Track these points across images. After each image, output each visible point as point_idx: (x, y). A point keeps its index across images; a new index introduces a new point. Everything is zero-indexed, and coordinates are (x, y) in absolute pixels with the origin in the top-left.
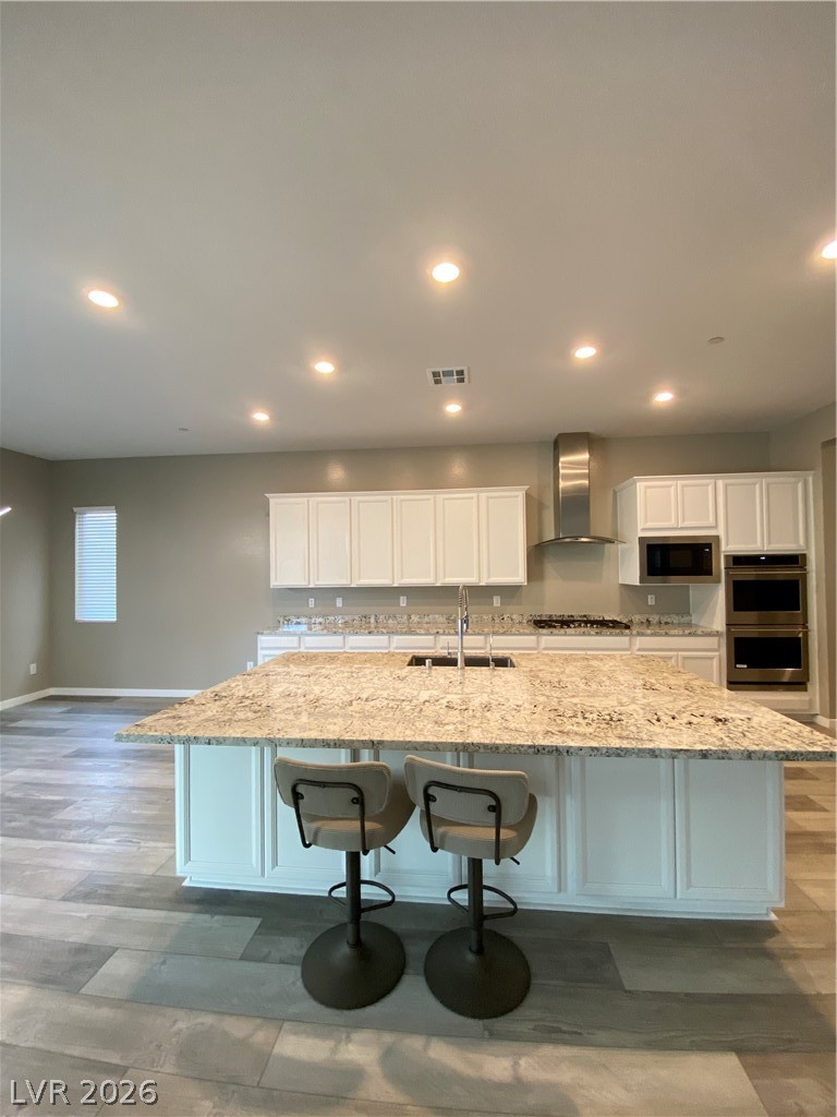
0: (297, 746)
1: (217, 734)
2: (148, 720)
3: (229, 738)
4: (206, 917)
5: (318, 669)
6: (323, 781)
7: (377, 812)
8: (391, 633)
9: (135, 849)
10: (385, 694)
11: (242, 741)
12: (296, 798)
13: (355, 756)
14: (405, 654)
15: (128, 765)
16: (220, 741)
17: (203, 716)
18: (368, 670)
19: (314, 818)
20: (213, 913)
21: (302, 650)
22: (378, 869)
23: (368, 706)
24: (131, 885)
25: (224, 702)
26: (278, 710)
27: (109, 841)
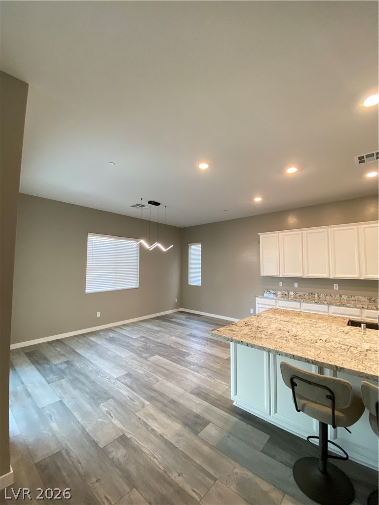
0: (290, 358)
1: (250, 342)
2: (222, 329)
3: (256, 345)
4: (245, 424)
5: (291, 319)
6: (308, 380)
7: (342, 408)
8: (330, 304)
9: (213, 381)
10: (337, 340)
11: (262, 348)
12: (293, 385)
13: (321, 371)
14: (344, 318)
15: (208, 344)
16: (253, 346)
17: (242, 333)
18: (321, 324)
19: (302, 398)
20: (248, 423)
21: (277, 307)
22: (336, 437)
23: (328, 345)
24: (213, 396)
25: (250, 327)
26: (277, 337)
27: (204, 374)
